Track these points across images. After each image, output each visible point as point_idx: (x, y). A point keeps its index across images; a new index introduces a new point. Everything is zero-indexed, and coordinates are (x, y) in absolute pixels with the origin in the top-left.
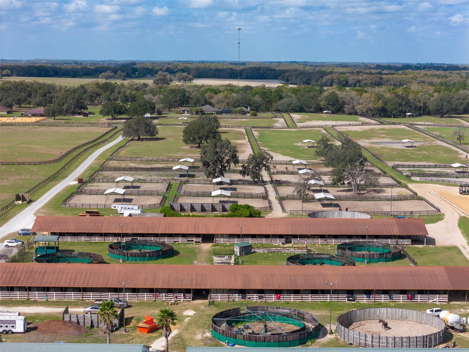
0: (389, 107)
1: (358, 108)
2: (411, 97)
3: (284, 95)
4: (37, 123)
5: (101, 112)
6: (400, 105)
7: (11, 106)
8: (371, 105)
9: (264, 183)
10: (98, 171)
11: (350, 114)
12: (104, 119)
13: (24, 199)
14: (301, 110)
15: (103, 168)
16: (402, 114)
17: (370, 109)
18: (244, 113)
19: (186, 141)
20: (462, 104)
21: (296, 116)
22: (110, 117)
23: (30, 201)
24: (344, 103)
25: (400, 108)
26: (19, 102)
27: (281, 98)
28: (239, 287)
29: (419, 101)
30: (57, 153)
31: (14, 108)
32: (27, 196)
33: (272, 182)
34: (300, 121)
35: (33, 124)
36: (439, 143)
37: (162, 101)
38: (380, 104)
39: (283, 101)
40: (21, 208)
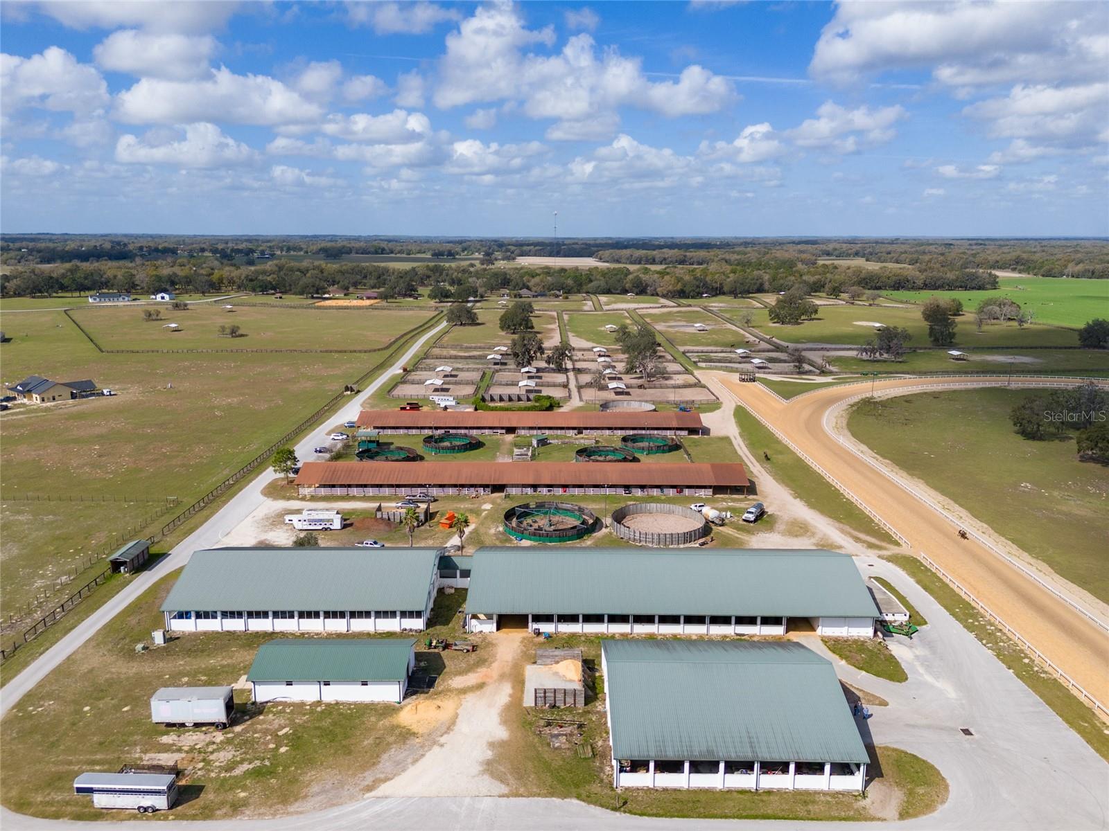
0: (687, 289)
1: (659, 290)
2: (708, 279)
3: (593, 278)
4: (371, 307)
5: (429, 296)
6: (698, 287)
7: (347, 288)
8: (670, 288)
9: (567, 370)
10: (422, 359)
11: (653, 295)
12: (432, 303)
13: (352, 390)
14: (608, 291)
15: (426, 356)
16: (699, 295)
17: (669, 291)
18: (557, 296)
19: (502, 328)
20: (755, 284)
21: (603, 299)
22: (437, 300)
23: (359, 392)
24: (647, 285)
25: (697, 290)
26: (355, 285)
27: (591, 281)
28: (531, 482)
29: (716, 282)
30: (386, 340)
31: (351, 289)
32: (355, 387)
33: (574, 369)
34: (607, 304)
35: (367, 308)
36: (729, 326)
37: (485, 285)
38: (679, 287)
39: (593, 284)
40: (350, 398)
